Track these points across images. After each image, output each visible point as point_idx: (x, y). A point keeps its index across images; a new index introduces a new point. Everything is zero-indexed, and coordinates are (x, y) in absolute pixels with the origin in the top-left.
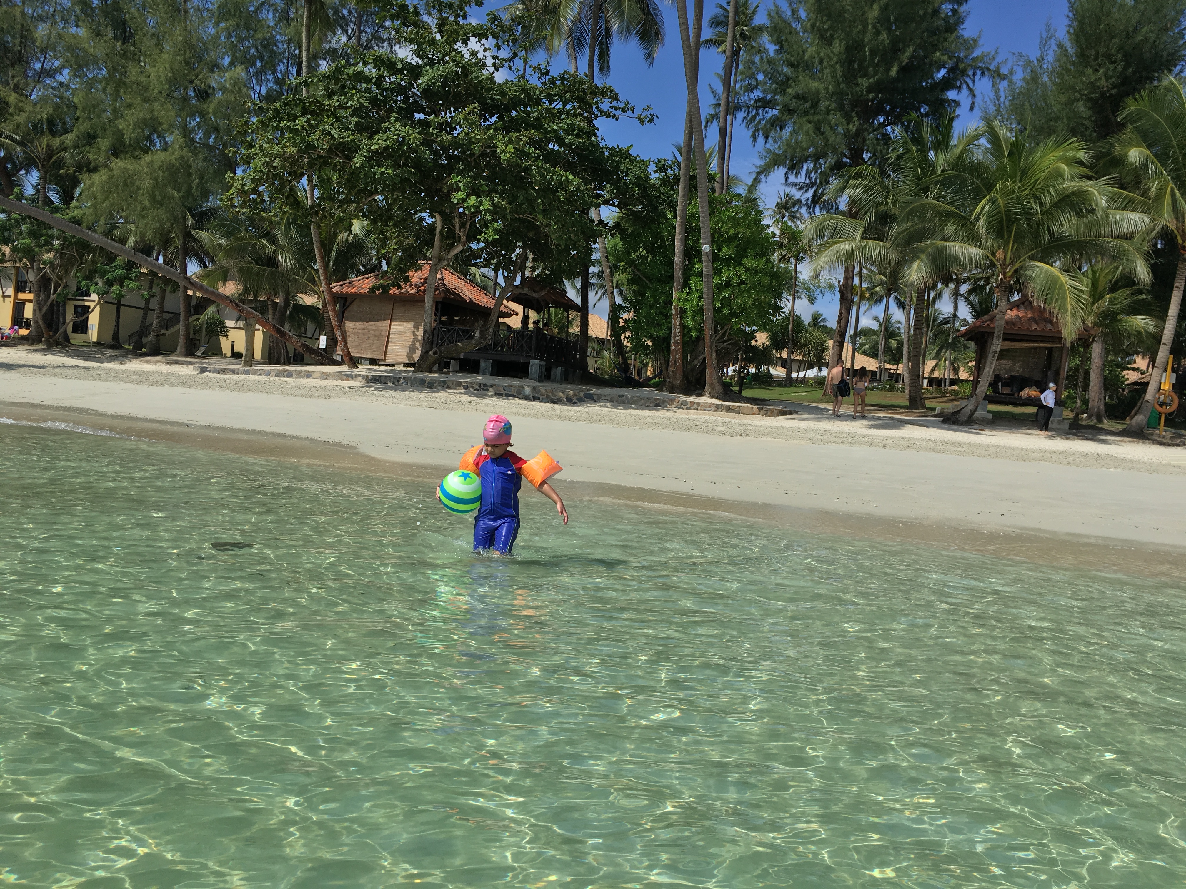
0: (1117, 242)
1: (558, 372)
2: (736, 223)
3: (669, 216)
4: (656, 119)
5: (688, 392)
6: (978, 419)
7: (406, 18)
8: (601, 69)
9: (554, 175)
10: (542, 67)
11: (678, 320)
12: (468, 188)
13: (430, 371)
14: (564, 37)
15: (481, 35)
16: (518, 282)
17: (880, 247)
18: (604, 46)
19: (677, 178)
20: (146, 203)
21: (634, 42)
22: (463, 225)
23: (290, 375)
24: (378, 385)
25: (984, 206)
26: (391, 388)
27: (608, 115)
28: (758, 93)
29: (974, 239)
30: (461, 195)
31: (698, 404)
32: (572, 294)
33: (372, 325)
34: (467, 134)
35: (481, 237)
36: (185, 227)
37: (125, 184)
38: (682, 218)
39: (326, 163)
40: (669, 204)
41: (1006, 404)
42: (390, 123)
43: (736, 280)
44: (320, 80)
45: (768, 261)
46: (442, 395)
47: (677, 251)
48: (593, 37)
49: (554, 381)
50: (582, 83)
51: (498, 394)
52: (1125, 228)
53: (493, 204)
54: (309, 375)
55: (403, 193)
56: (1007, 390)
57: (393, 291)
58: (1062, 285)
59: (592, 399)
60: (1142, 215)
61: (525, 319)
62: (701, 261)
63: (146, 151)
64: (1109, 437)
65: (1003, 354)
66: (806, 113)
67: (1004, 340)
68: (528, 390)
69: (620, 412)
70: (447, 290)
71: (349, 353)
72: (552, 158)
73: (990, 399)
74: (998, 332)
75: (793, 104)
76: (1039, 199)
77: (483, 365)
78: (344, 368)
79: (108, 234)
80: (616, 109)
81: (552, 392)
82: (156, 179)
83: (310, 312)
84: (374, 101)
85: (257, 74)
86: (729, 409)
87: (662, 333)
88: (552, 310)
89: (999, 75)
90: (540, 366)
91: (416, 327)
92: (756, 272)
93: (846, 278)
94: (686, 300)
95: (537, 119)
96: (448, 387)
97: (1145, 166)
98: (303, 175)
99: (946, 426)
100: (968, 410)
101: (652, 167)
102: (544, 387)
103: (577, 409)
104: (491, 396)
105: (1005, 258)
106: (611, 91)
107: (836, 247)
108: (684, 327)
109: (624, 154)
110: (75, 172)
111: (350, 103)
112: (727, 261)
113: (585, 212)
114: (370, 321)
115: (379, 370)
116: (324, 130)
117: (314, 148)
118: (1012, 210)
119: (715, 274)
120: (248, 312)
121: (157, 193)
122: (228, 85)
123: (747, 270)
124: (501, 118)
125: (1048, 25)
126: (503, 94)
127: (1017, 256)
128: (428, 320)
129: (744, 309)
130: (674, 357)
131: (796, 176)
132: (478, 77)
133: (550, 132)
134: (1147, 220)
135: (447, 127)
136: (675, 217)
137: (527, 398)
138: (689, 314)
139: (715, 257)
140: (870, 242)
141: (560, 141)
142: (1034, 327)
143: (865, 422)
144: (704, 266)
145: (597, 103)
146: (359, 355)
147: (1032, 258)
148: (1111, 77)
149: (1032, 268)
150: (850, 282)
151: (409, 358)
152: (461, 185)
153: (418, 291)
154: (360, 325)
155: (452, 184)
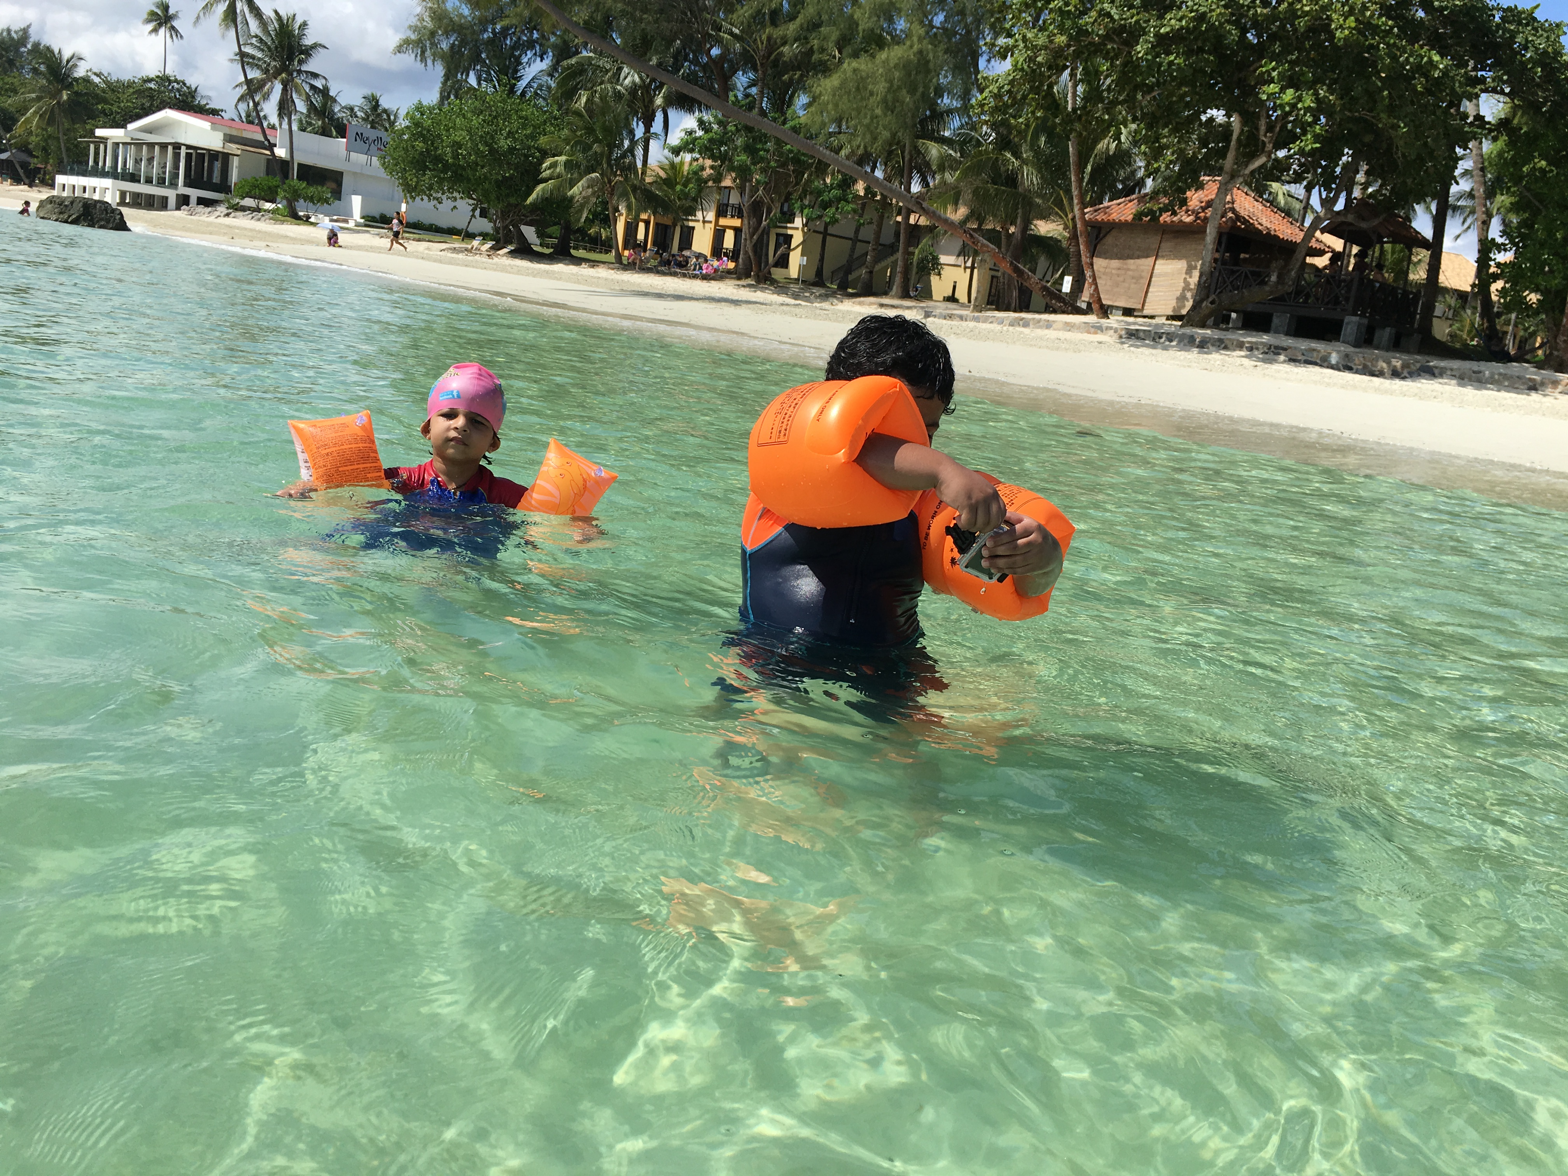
1: (1385, 334)
9: (1411, 55)
12: (1285, 78)
13: (1203, 326)
20: (878, 111)
22: (1270, 128)
23: (1026, 324)
24: (1134, 341)
26: (1147, 346)
33: (1130, 264)
35: (1295, 148)
37: (858, 88)
46: (1216, 358)
49: (1377, 347)
51: (1292, 360)
53: (1318, 100)
54: (1049, 326)
57: (1165, 218)
59: (1431, 373)
68: (1336, 357)
70: (1237, 218)
71: (1099, 300)
77: (1275, 321)
78: (1092, 318)
81: (1372, 361)
82: (890, 81)
83: (1047, 244)
88: (1387, 246)
90: (1360, 325)
91: (1190, 267)
96: (1226, 348)
98: (1065, 67)
102: (1361, 355)
104: (1283, 362)
109: (1524, 18)
113: (1455, 105)
114: (1129, 257)
115: (1136, 323)
117: (1086, 33)
120: (983, 245)
121: (891, 98)
128: (1207, 259)
137: (1332, 367)
151: (1174, 310)
152: (1275, 74)
153: (1197, 218)
154: (1115, 263)
155: (1263, 73)
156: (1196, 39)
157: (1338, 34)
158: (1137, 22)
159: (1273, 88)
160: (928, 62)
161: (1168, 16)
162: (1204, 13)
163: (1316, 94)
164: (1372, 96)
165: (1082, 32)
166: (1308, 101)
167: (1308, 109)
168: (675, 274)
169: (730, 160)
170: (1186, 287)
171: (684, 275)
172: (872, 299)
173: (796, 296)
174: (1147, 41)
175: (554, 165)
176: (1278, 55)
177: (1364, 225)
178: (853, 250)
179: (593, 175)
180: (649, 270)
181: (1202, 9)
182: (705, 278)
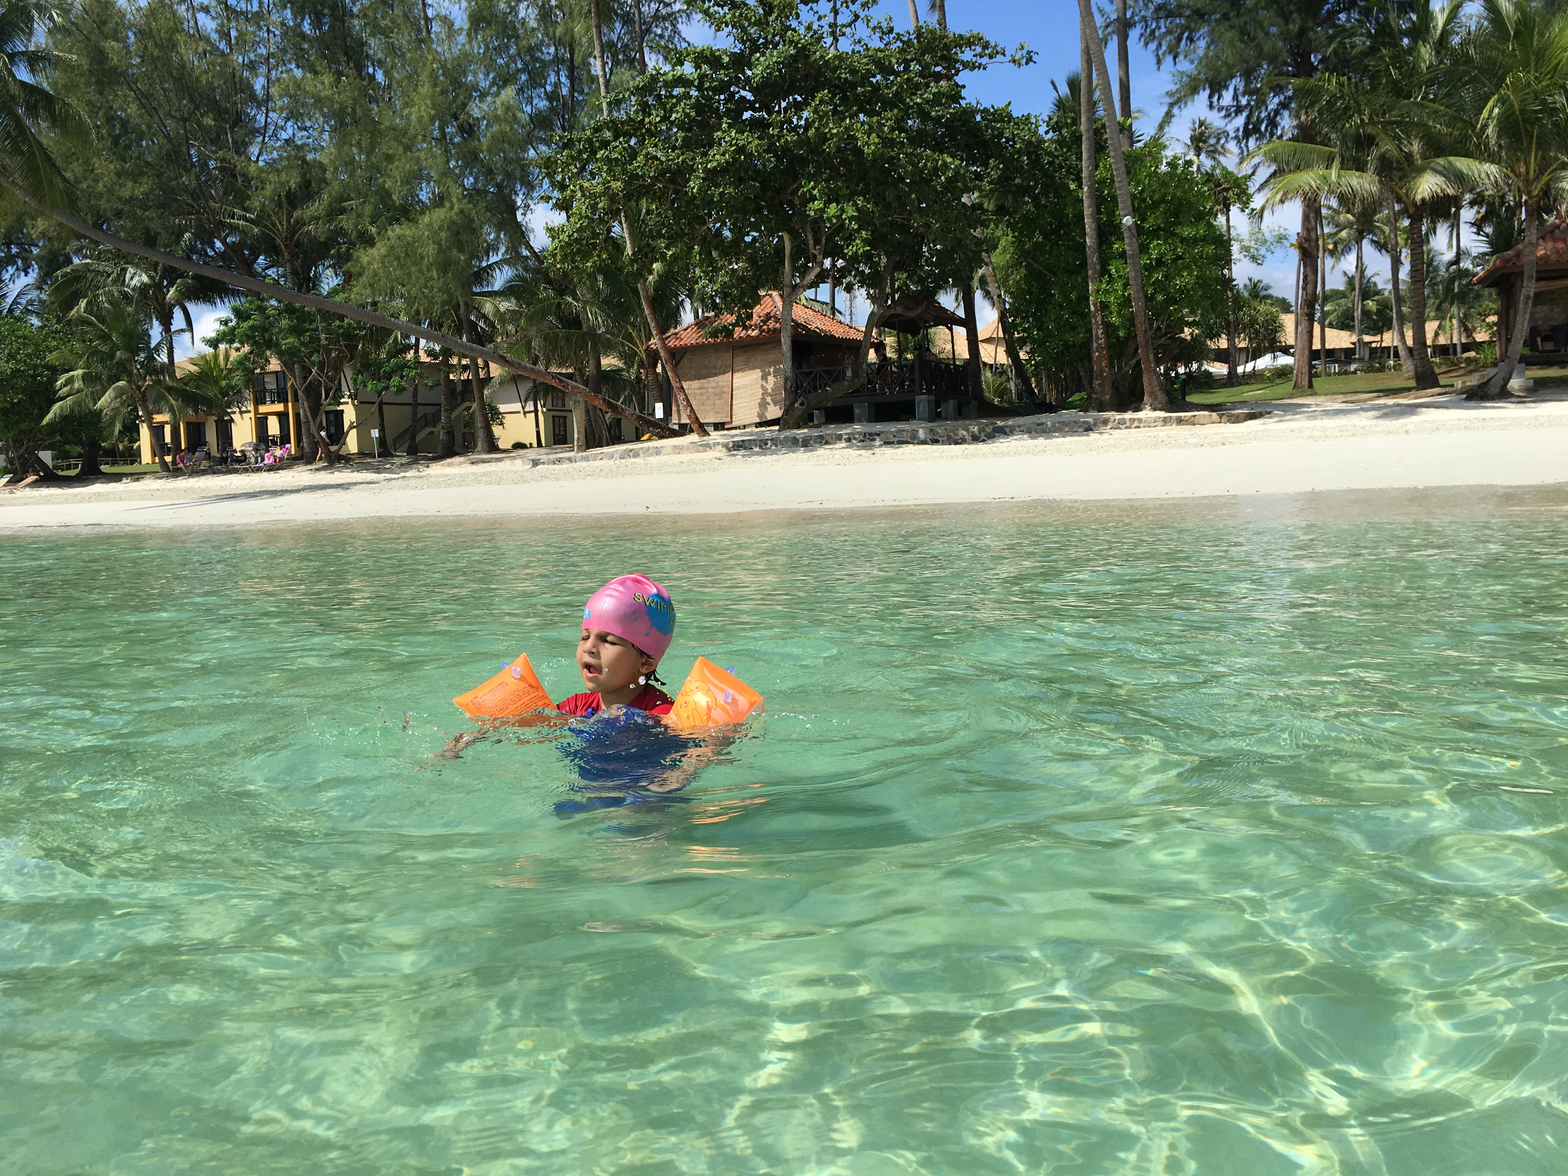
1: (950, 407)
3: (1073, 186)
5: (1123, 408)
6: (1513, 390)
9: (927, 160)
11: (1099, 319)
12: (825, 195)
13: (799, 427)
22: (817, 242)
24: (743, 452)
25: (1492, 110)
26: (759, 453)
27: (972, 66)
29: (1482, 152)
31: (1140, 420)
33: (709, 382)
34: (818, 129)
35: (849, 252)
38: (1089, 187)
43: (1169, 256)
47: (1088, 230)
49: (949, 419)
51: (888, 443)
53: (858, 209)
56: (1549, 346)
59: (1004, 432)
62: (1121, 238)
66: (1226, 16)
68: (922, 433)
71: (697, 419)
73: (1528, 362)
74: (1529, 271)
77: (857, 410)
78: (694, 437)
80: (982, 56)
81: (952, 432)
82: (439, 243)
84: (700, 108)
86: (1180, 421)
90: (927, 402)
91: (763, 377)
92: (1194, 241)
94: (1107, 292)
95: (896, 94)
96: (827, 443)
99: (1471, 404)
100: (1497, 381)
101: (1043, 128)
102: (940, 428)
104: (881, 446)
108: (1108, 325)
111: (674, 116)
112: (1154, 234)
114: (709, 376)
115: (736, 435)
118: (1530, 108)
121: (442, 259)
127: (1543, 166)
128: (788, 365)
129: (1184, 291)
130: (1099, 366)
133: (912, 107)
136: (1081, 187)
137: (923, 442)
138: (1113, 308)
139: (1140, 231)
141: (924, 116)
144: (1127, 244)
151: (759, 416)
152: (815, 192)
153: (762, 331)
154: (695, 384)
155: (804, 193)
156: (738, 170)
157: (866, 149)
158: (684, 161)
159: (817, 204)
160: (472, 221)
161: (711, 153)
162: (744, 146)
163: (855, 204)
164: (901, 200)
165: (634, 177)
166: (851, 212)
167: (851, 218)
168: (236, 471)
169: (277, 345)
170: (765, 393)
171: (246, 471)
172: (457, 459)
173: (378, 471)
174: (698, 177)
175: (70, 381)
176: (814, 175)
177: (911, 314)
178: (415, 413)
179: (121, 383)
180: (204, 473)
181: (741, 143)
182: (271, 469)
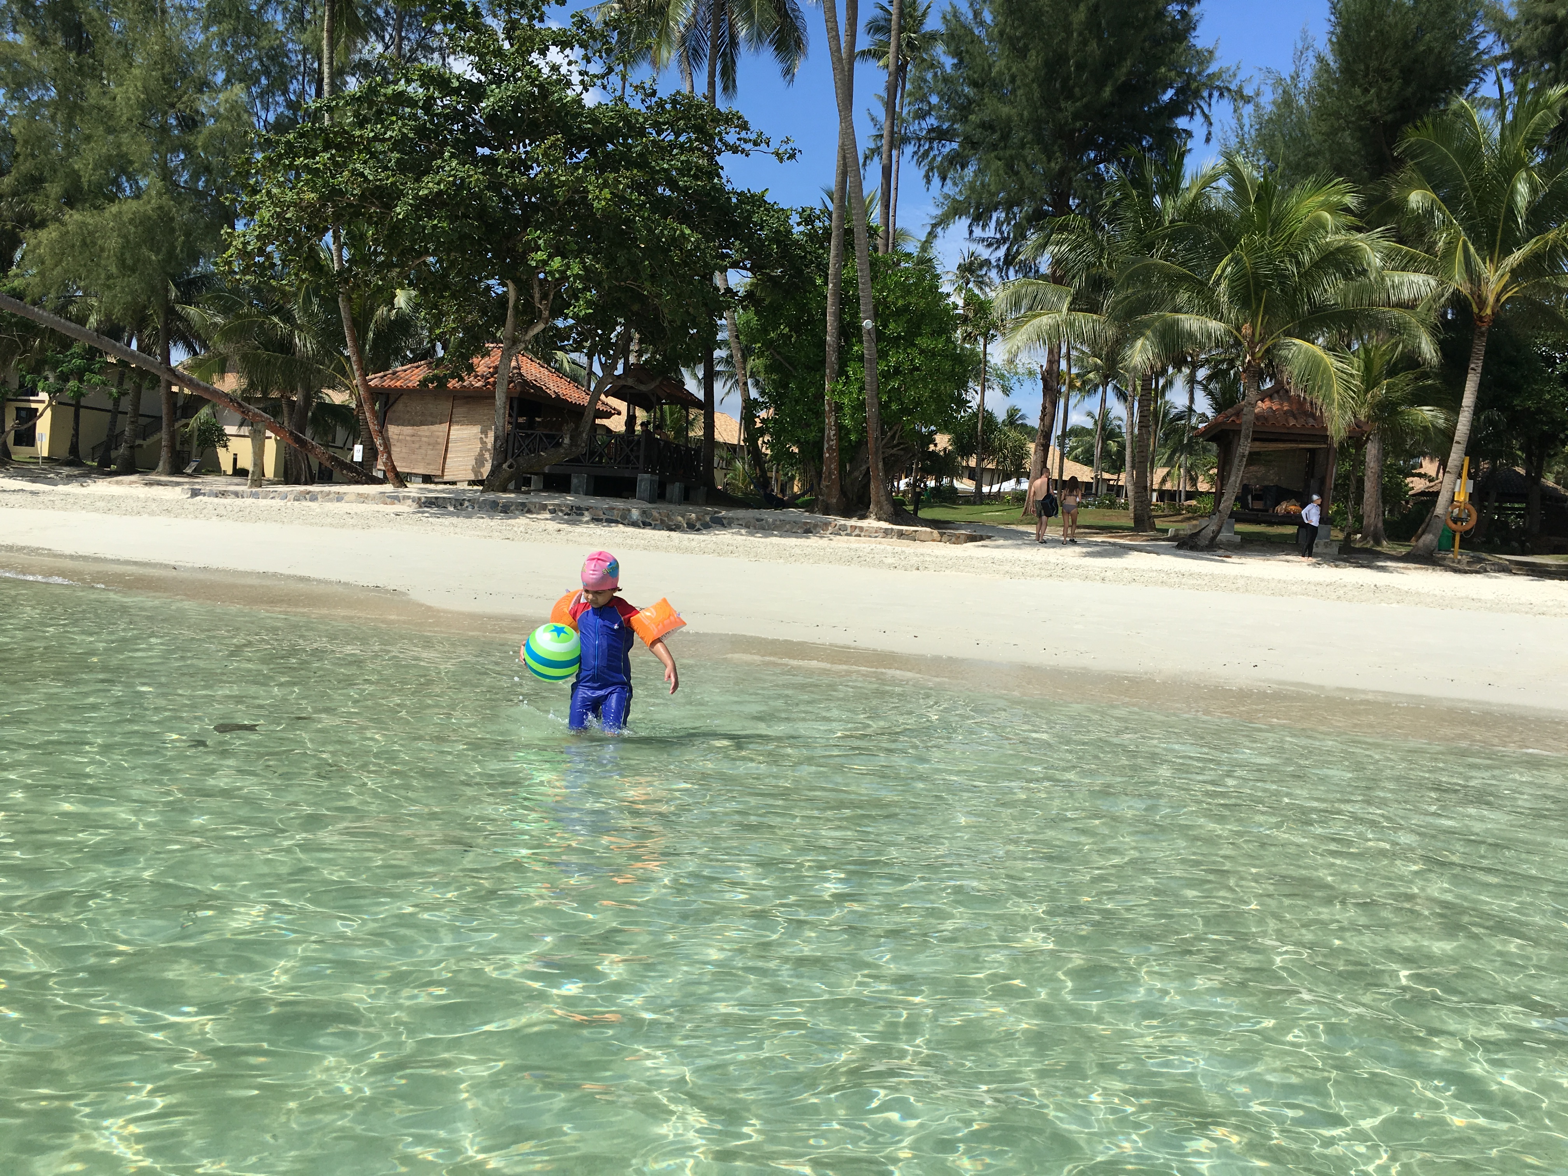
0: (1396, 312)
1: (675, 489)
2: (906, 290)
3: (819, 282)
4: (798, 155)
5: (847, 513)
6: (1222, 543)
7: (463, 20)
8: (725, 89)
9: (665, 228)
10: (647, 86)
11: (832, 419)
12: (551, 246)
13: (505, 490)
14: (676, 46)
15: (564, 43)
16: (619, 371)
17: (1093, 321)
18: (728, 59)
19: (827, 232)
20: (114, 270)
21: (768, 53)
22: (544, 296)
23: (314, 498)
24: (434, 510)
25: (1225, 267)
26: (451, 514)
27: (735, 150)
28: (932, 121)
29: (1213, 309)
30: (541, 255)
31: (861, 529)
32: (692, 386)
33: (424, 430)
34: (548, 174)
35: (569, 311)
36: (168, 301)
37: (84, 243)
38: (835, 285)
39: (357, 214)
40: (817, 267)
41: (1258, 523)
42: (444, 161)
43: (907, 366)
44: (347, 104)
45: (949, 340)
46: (521, 522)
47: (829, 328)
48: (714, 46)
49: (671, 502)
50: (700, 107)
51: (596, 520)
52: (1406, 294)
53: (585, 268)
54: (339, 498)
55: (464, 252)
56: (1259, 505)
57: (453, 384)
58: (1326, 368)
59: (721, 524)
60: (1426, 277)
61: (631, 420)
62: (861, 342)
63: (112, 199)
64: (1389, 564)
65: (1253, 458)
66: (994, 147)
67: (1254, 440)
68: (635, 514)
69: (759, 542)
70: (526, 383)
71: (394, 468)
72: (662, 206)
73: (1237, 517)
74: (1247, 430)
75: (977, 135)
76: (1296, 257)
77: (574, 481)
78: (388, 488)
79: (61, 310)
80: (746, 141)
81: (668, 516)
82: (125, 237)
83: (340, 412)
84: (421, 131)
85: (261, 95)
86: (901, 535)
87: (812, 436)
88: (666, 407)
89: (1242, 97)
90: (651, 481)
91: (484, 432)
92: (934, 355)
93: (1050, 362)
94: (842, 393)
95: (640, 155)
96: (529, 511)
97: (1429, 213)
98: (326, 229)
99: (1182, 552)
100: (1209, 532)
101: (795, 219)
102: (657, 510)
103: (702, 537)
104: (587, 522)
105: (1253, 334)
106: (739, 118)
107: (1036, 321)
108: (840, 427)
109: (756, 201)
110: (14, 227)
111: (389, 133)
112: (895, 341)
113: (708, 277)
114: (422, 423)
115: (435, 490)
116: (354, 170)
117: (341, 193)
118: (1261, 271)
119: (880, 357)
120: (255, 414)
121: (128, 255)
122: (222, 110)
123: (922, 352)
124: (593, 153)
125: (1304, 32)
126: (595, 121)
127: (1268, 331)
128: (500, 423)
129: (918, 404)
130: (829, 468)
131: (984, 228)
132: (561, 99)
133: (658, 172)
134: (1433, 283)
135: (521, 165)
136: (826, 284)
137: (634, 524)
138: (847, 410)
139: (879, 335)
140: (1081, 314)
141: (672, 184)
142: (1292, 422)
143: (1078, 549)
144: (865, 348)
145: (720, 133)
146: (407, 470)
147: (1288, 334)
148: (1385, 99)
149: (1288, 346)
150: (1055, 367)
151: (474, 474)
152: (541, 242)
153: (487, 383)
154: (408, 430)
155: (529, 241)
156: (458, 204)
157: (595, 204)
158: (394, 183)
160: (172, 219)
161: (425, 180)
163: (583, 262)
164: (634, 265)
165: (336, 193)
166: (576, 269)
167: (577, 276)
176: (542, 224)
177: (642, 389)
